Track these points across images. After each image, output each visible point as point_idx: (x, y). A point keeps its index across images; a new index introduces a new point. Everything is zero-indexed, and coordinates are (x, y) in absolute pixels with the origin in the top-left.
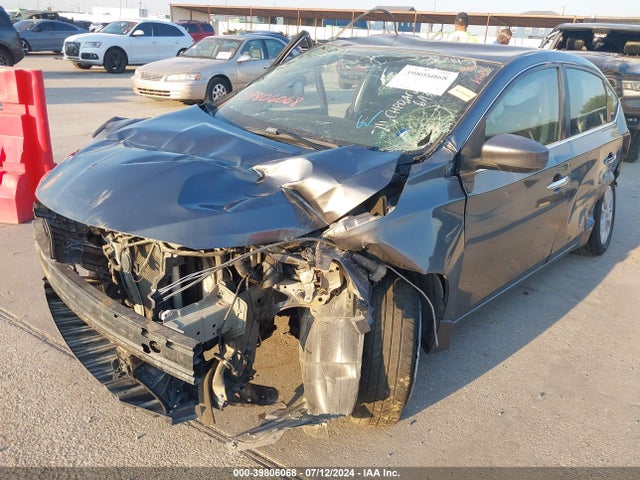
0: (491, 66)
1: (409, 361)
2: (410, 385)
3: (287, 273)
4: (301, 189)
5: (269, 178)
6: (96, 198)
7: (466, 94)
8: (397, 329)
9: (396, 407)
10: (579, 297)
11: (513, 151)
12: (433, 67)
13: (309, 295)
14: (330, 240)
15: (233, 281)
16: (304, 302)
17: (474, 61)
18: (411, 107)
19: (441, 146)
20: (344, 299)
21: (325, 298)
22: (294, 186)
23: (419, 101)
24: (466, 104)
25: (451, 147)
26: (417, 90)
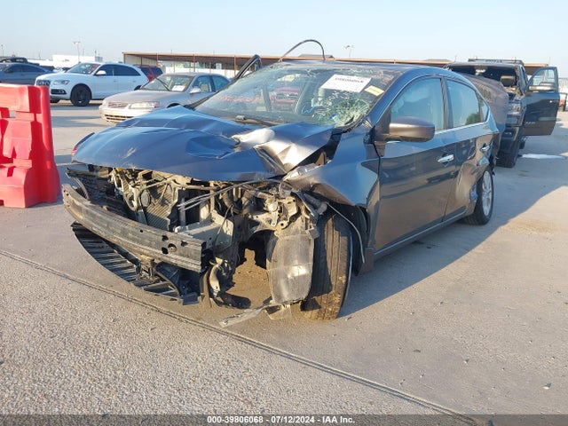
0: (393, 74)
1: (345, 264)
2: (347, 281)
3: (259, 206)
4: (267, 148)
5: (244, 143)
6: (126, 153)
7: (377, 92)
8: (336, 244)
9: (337, 299)
10: (468, 250)
11: (410, 126)
12: (353, 75)
13: (274, 221)
14: (289, 182)
15: (222, 210)
16: (271, 227)
17: (382, 71)
18: (340, 100)
19: (360, 124)
20: (299, 222)
21: (285, 223)
22: (261, 147)
23: (345, 96)
24: (378, 97)
25: (368, 124)
26: (343, 89)
